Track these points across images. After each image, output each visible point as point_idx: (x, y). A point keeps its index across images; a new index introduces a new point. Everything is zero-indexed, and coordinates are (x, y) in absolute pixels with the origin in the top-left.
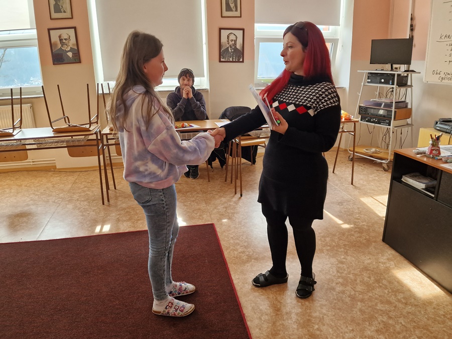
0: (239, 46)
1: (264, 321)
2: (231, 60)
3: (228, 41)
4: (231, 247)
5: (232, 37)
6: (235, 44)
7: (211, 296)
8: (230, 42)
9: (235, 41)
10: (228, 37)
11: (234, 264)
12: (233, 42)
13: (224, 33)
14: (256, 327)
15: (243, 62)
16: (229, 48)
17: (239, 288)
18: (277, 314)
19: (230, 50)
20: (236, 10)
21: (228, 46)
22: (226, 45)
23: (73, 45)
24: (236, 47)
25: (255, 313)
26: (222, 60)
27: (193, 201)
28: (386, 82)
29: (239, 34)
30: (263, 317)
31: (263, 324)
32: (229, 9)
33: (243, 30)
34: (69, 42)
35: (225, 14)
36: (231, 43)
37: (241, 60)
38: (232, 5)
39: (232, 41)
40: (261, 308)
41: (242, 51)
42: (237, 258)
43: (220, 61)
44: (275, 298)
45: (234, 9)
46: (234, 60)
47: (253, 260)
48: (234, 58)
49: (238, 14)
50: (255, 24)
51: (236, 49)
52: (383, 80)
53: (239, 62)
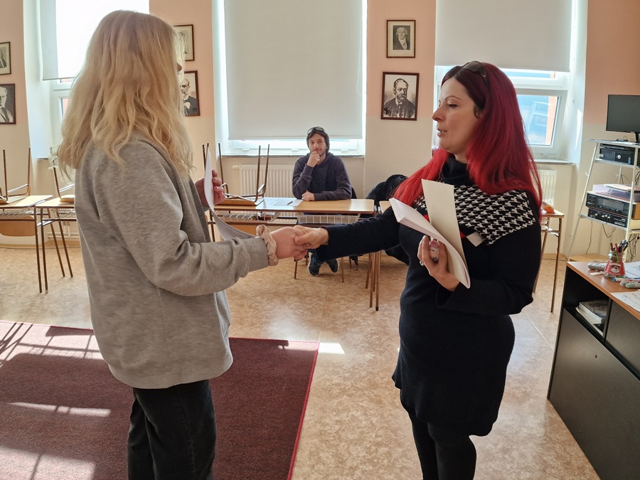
0: (410, 97)
1: (316, 471)
2: (398, 116)
3: (395, 90)
4: (326, 376)
5: (401, 85)
6: (405, 94)
7: (267, 428)
8: (398, 91)
9: (406, 90)
10: (395, 84)
11: (317, 397)
12: (402, 92)
13: (390, 79)
14: (303, 475)
15: (415, 119)
16: (396, 100)
17: (307, 426)
18: (337, 467)
19: (397, 103)
20: (408, 48)
21: (394, 96)
22: (392, 96)
23: (193, 93)
24: (406, 98)
25: (310, 459)
26: (385, 116)
27: (308, 309)
28: (624, 160)
29: (411, 80)
30: (318, 466)
31: (312, 473)
32: (397, 45)
33: (418, 75)
34: (187, 90)
35: (392, 52)
36: (399, 93)
37: (413, 117)
38: (402, 42)
39: (401, 89)
40: (321, 455)
41: (414, 104)
42: (325, 390)
43: (382, 118)
44: (346, 447)
45: (405, 47)
46: (403, 117)
47: (345, 397)
48: (403, 113)
49: (410, 53)
50: (435, 67)
51: (406, 102)
52: (619, 157)
53: (409, 119)
